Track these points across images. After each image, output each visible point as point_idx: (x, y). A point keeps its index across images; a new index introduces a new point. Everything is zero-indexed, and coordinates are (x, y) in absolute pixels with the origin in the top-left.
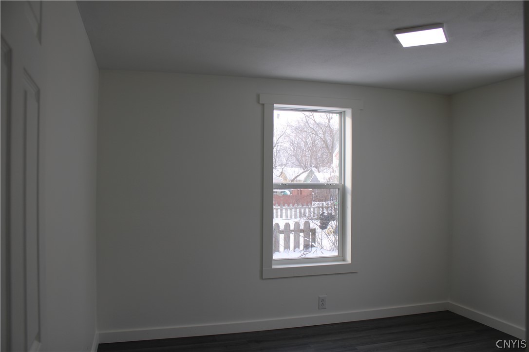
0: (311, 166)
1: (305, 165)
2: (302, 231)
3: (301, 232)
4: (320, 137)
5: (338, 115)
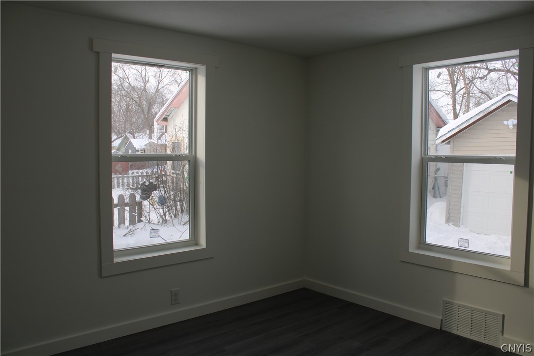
0: (125, 132)
1: (119, 131)
3: (126, 206)
4: (135, 101)
5: (188, 72)
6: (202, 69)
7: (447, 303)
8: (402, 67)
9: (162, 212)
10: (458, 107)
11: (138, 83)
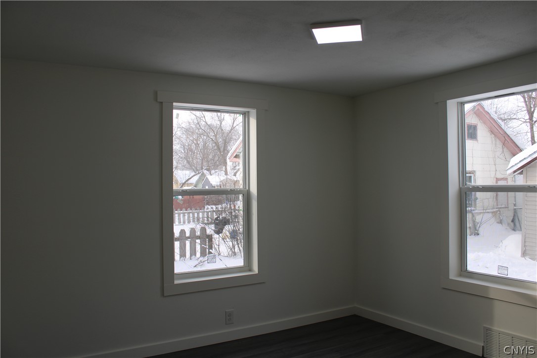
0: (202, 169)
1: (196, 168)
2: (199, 237)
3: (197, 239)
4: (211, 139)
5: (242, 115)
6: (253, 112)
7: (487, 329)
8: (437, 103)
9: (232, 245)
11: (214, 122)
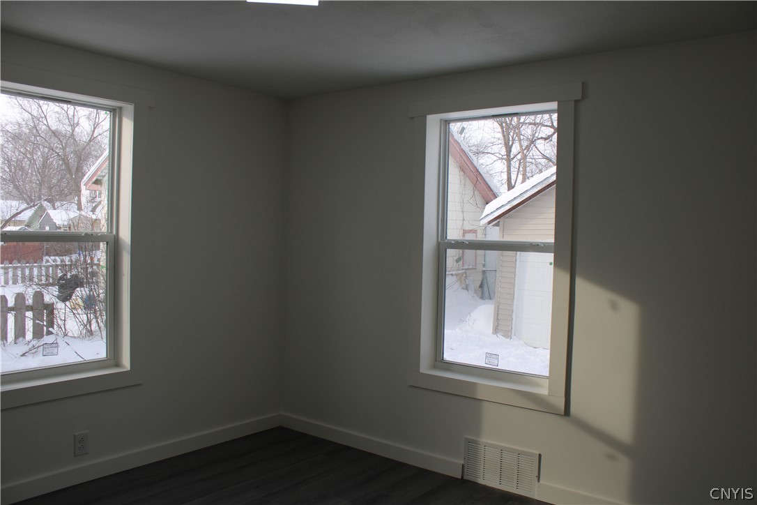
0: (40, 198)
1: (30, 197)
2: (30, 308)
3: (28, 311)
4: (56, 153)
5: (109, 114)
6: (129, 109)
7: (470, 441)
8: (412, 118)
9: (86, 319)
10: (513, 177)
11: (61, 126)
